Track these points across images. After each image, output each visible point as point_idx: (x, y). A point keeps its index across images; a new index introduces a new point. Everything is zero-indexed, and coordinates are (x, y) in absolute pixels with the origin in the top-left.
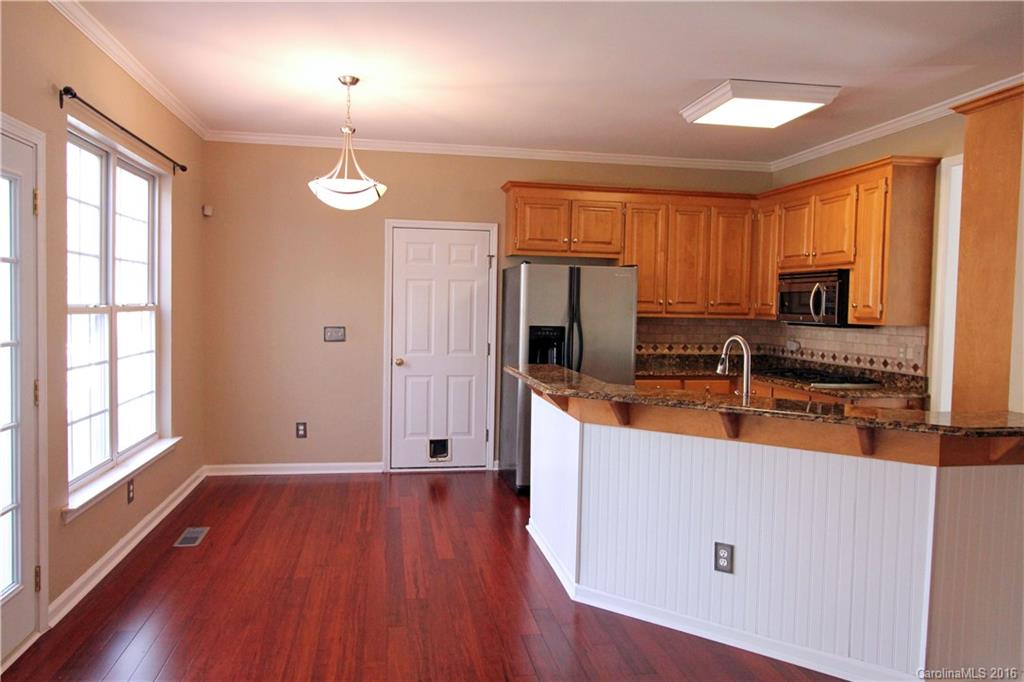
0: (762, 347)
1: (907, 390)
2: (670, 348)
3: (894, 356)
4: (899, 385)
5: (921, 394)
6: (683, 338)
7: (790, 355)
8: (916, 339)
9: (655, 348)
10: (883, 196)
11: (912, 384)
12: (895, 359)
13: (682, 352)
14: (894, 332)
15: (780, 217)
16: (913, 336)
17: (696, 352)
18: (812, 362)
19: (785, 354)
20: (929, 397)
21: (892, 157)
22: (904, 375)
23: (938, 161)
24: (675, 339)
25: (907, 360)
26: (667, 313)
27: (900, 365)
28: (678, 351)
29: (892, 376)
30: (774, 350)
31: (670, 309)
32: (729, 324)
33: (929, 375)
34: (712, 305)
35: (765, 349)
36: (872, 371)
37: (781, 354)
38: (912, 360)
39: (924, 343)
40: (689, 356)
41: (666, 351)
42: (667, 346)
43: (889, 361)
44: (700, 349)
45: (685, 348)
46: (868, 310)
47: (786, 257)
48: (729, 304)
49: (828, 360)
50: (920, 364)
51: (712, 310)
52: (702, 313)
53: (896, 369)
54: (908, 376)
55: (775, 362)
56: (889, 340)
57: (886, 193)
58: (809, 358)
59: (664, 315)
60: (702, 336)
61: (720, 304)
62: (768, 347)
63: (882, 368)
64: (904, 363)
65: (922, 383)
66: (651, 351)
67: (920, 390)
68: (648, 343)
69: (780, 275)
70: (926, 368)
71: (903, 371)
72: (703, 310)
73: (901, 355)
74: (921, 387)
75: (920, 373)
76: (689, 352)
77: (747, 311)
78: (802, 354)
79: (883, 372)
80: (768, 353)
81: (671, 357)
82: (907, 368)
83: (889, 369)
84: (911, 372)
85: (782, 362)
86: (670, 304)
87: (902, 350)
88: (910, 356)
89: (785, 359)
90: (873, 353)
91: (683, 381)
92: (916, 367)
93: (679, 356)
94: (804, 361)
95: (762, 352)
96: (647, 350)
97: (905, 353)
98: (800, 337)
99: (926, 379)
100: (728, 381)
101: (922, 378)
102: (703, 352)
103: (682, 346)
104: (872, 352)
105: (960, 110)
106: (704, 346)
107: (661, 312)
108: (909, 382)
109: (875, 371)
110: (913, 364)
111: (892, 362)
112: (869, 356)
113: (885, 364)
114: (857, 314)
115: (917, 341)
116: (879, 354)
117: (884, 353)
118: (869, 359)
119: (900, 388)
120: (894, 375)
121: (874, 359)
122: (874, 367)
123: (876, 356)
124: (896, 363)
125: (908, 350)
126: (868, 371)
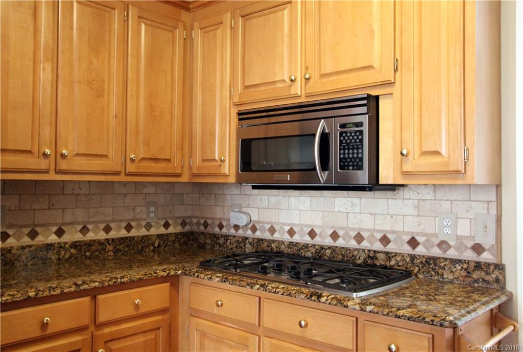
0: (187, 221)
2: (60, 233)
3: (432, 230)
4: (449, 276)
6: (80, 215)
7: (233, 231)
8: (476, 204)
9: (33, 235)
11: (475, 276)
12: (436, 235)
13: (78, 237)
14: (427, 194)
15: (233, 29)
16: (469, 200)
17: (102, 236)
18: (274, 241)
19: (224, 230)
22: (454, 262)
24: (68, 217)
25: (459, 238)
26: (58, 172)
27: (443, 245)
28: (72, 236)
29: (431, 262)
30: (206, 225)
31: (63, 165)
32: (146, 191)
33: (505, 261)
34: (132, 160)
35: (191, 224)
36: (388, 255)
37: (217, 230)
38: (472, 237)
39: (494, 211)
40: (90, 244)
41: (53, 238)
42: (55, 229)
43: (420, 239)
44: (107, 229)
45: (84, 230)
46: (435, 159)
47: (247, 87)
48: (156, 160)
49: (302, 238)
50: (489, 241)
51: (131, 168)
52: (117, 173)
53: (436, 252)
55: (209, 241)
58: (267, 236)
59: (52, 176)
60: (109, 211)
61: (143, 159)
62: (195, 221)
63: (407, 249)
64: (452, 243)
66: (26, 241)
68: (21, 227)
69: (239, 114)
70: (501, 250)
71: (452, 253)
72: (118, 169)
73: (448, 231)
74: (496, 280)
75: (486, 257)
76: (91, 236)
77: (178, 171)
78: (254, 229)
79: (412, 257)
80: (195, 228)
81: (61, 247)
82: (457, 248)
83: (420, 250)
84: (470, 255)
85: (221, 241)
86: (63, 156)
88: (464, 229)
89: (226, 237)
90: (387, 228)
91: (94, 298)
92: (478, 249)
93: (75, 245)
94: (260, 240)
95: (187, 228)
96: (18, 239)
97: (455, 226)
98: (248, 206)
99: (500, 268)
100: (168, 284)
101: (494, 266)
102: (113, 234)
103: (79, 227)
104: (385, 225)
106: (112, 225)
107: (47, 172)
109: (396, 254)
110: (471, 244)
111: (427, 241)
112: (380, 231)
113: (413, 243)
114: (407, 167)
115: (479, 208)
116: (399, 228)
117: (411, 226)
118: (379, 236)
119: (451, 282)
120: (435, 259)
121: (390, 236)
122: (391, 248)
123: (393, 232)
124: (437, 241)
125: (460, 222)
126: (379, 256)
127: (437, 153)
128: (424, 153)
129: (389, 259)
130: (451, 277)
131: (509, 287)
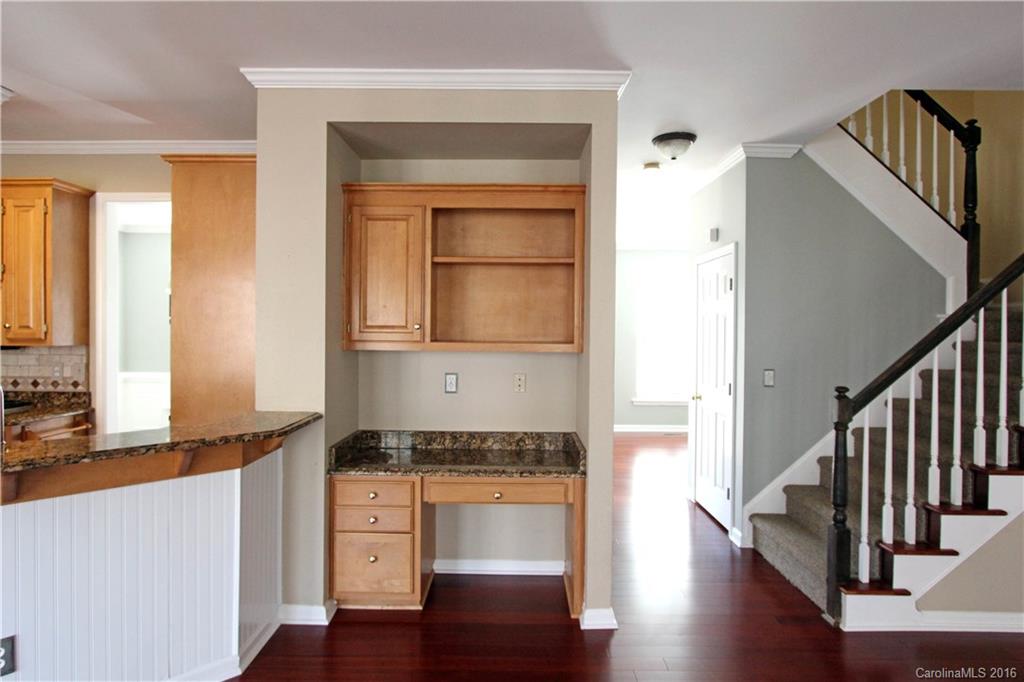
1: (69, 407)
3: (47, 375)
4: (57, 403)
5: (87, 408)
8: (75, 357)
10: (43, 217)
11: (72, 401)
12: (49, 378)
16: (71, 354)
20: (93, 410)
21: (54, 180)
22: (63, 393)
23: (92, 193)
25: (64, 379)
27: (55, 384)
29: (46, 395)
33: (91, 390)
36: (17, 394)
38: (71, 378)
39: (85, 361)
43: (40, 381)
46: (26, 331)
50: (81, 379)
53: (50, 388)
54: (68, 393)
56: (38, 360)
57: (46, 214)
63: (31, 388)
64: (60, 382)
65: (84, 398)
67: (84, 405)
70: (88, 384)
71: (60, 389)
73: (57, 374)
74: (85, 402)
75: (80, 389)
79: (34, 393)
82: (63, 385)
83: (40, 388)
84: (71, 389)
87: (56, 369)
88: (67, 373)
90: (17, 375)
92: (75, 384)
97: (62, 371)
99: (88, 394)
101: (85, 394)
104: (15, 373)
105: (169, 159)
108: (69, 399)
109: (22, 392)
110: (71, 382)
111: (45, 381)
112: (11, 377)
113: (35, 384)
114: (10, 335)
115: (76, 359)
116: (25, 374)
117: (33, 373)
118: (31, 381)
119: (58, 406)
120: (48, 394)
121: (19, 381)
122: (20, 388)
123: (20, 377)
124: (51, 381)
125: (65, 369)
126: (10, 394)
127: (28, 327)
128: (21, 327)
129: (18, 396)
130: (58, 403)
131: (93, 406)
